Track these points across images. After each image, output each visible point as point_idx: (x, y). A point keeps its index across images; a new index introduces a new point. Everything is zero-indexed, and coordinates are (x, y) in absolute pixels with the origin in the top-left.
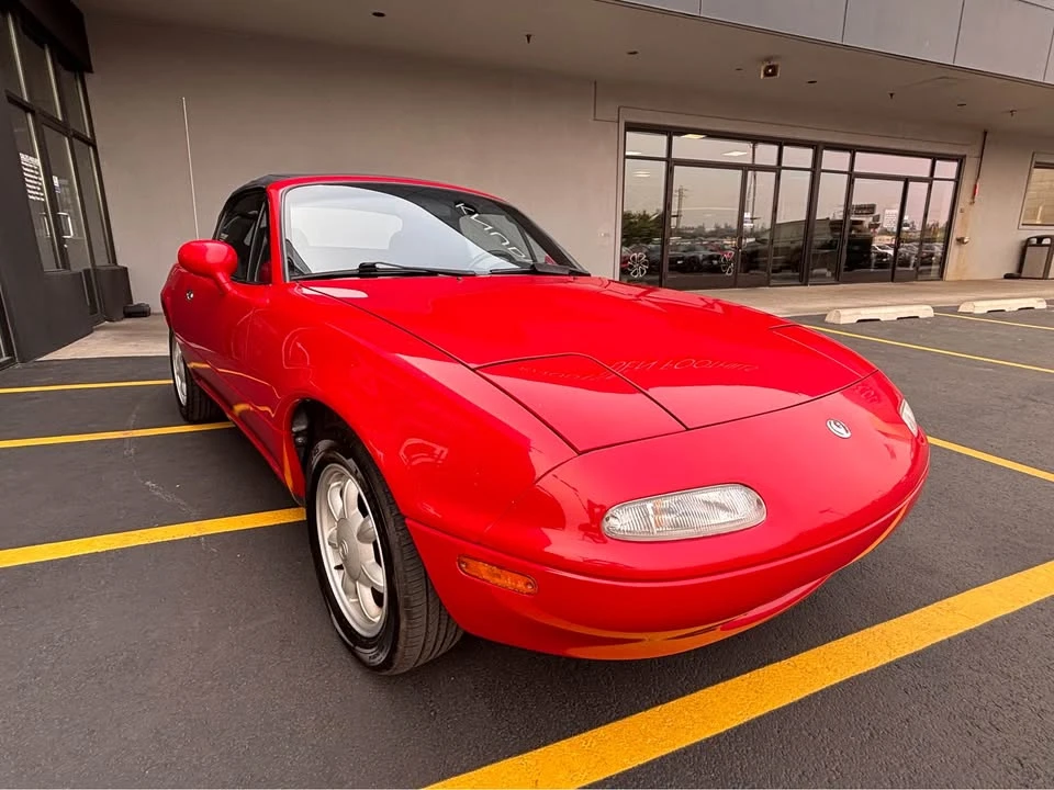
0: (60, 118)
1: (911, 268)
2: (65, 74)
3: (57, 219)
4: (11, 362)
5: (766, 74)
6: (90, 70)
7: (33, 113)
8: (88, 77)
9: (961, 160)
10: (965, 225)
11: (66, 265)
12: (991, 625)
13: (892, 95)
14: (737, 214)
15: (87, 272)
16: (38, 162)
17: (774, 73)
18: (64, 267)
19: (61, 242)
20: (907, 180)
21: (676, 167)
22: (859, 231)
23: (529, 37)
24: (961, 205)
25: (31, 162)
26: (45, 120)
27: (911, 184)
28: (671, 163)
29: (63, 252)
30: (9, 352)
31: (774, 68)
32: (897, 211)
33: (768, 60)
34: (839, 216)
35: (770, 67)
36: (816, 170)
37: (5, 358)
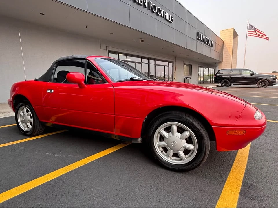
5: (141, 42)
9: (173, 62)
10: (175, 75)
13: (162, 48)
17: (143, 42)
20: (165, 66)
23: (86, 26)
24: (174, 71)
31: (143, 41)
32: (164, 73)
33: (141, 39)
35: (142, 40)
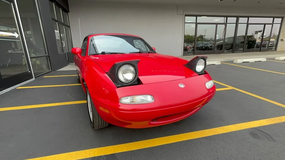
0: (63, 22)
1: (266, 48)
2: (64, 13)
3: (61, 42)
4: (52, 71)
5: (221, 0)
6: (69, 12)
7: (57, 22)
8: (68, 13)
9: (282, 18)
10: (284, 36)
11: (63, 51)
12: (231, 133)
13: (259, 2)
14: (214, 35)
15: (67, 53)
16: (58, 31)
18: (63, 52)
19: (62, 47)
21: (198, 25)
22: (252, 38)
24: (282, 30)
25: (57, 32)
26: (60, 23)
27: (266, 25)
28: (197, 24)
29: (63, 49)
30: (51, 69)
34: (244, 35)
36: (237, 23)
37: (51, 70)
